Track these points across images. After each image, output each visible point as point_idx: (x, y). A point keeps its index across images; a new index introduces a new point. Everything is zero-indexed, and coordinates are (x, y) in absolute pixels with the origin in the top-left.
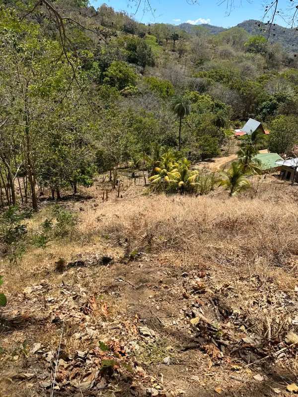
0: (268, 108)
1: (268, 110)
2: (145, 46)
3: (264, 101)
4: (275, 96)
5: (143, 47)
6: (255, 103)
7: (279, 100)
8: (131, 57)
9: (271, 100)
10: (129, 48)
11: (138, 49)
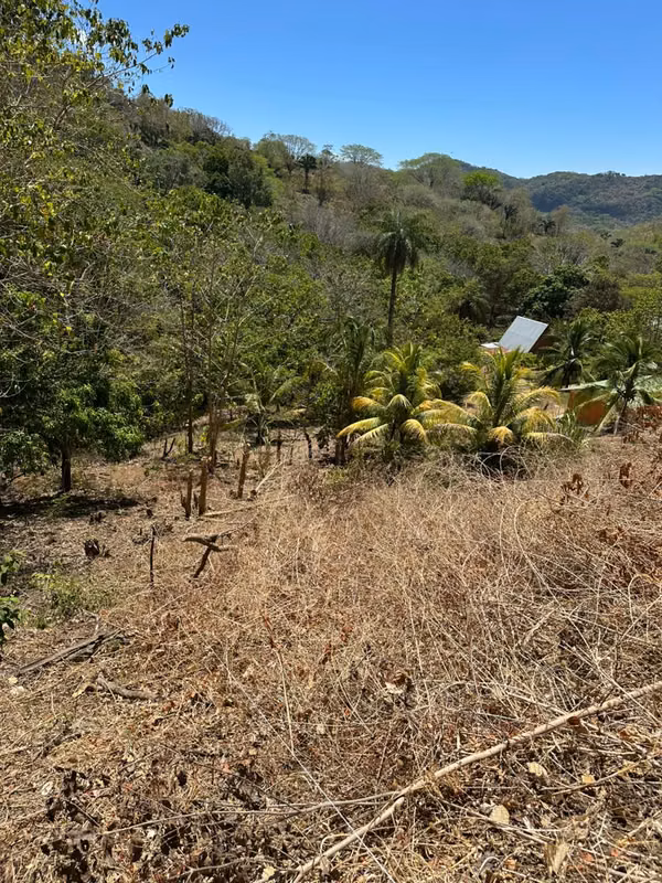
0: (545, 300)
1: (546, 304)
2: (250, 162)
3: (532, 286)
4: (559, 274)
5: (244, 166)
6: (510, 291)
7: (568, 281)
8: (216, 184)
9: (548, 283)
10: (209, 168)
11: (231, 168)
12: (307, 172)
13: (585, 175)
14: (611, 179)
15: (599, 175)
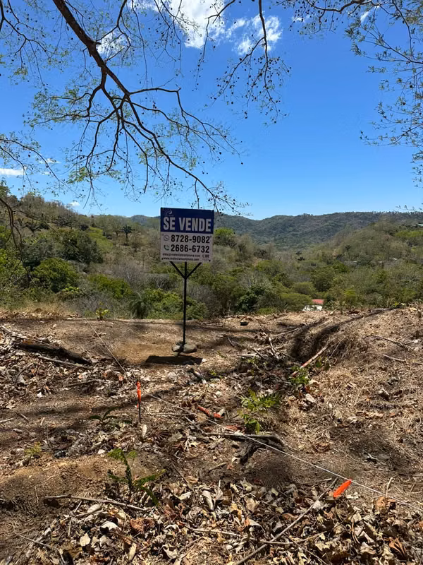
0: (247, 303)
2: (89, 239)
3: (242, 295)
4: (252, 289)
5: (86, 241)
6: (231, 298)
7: (257, 293)
8: (70, 252)
9: (248, 294)
10: (66, 243)
11: (79, 243)
12: (127, 234)
13: (292, 216)
14: (305, 218)
15: (299, 216)
